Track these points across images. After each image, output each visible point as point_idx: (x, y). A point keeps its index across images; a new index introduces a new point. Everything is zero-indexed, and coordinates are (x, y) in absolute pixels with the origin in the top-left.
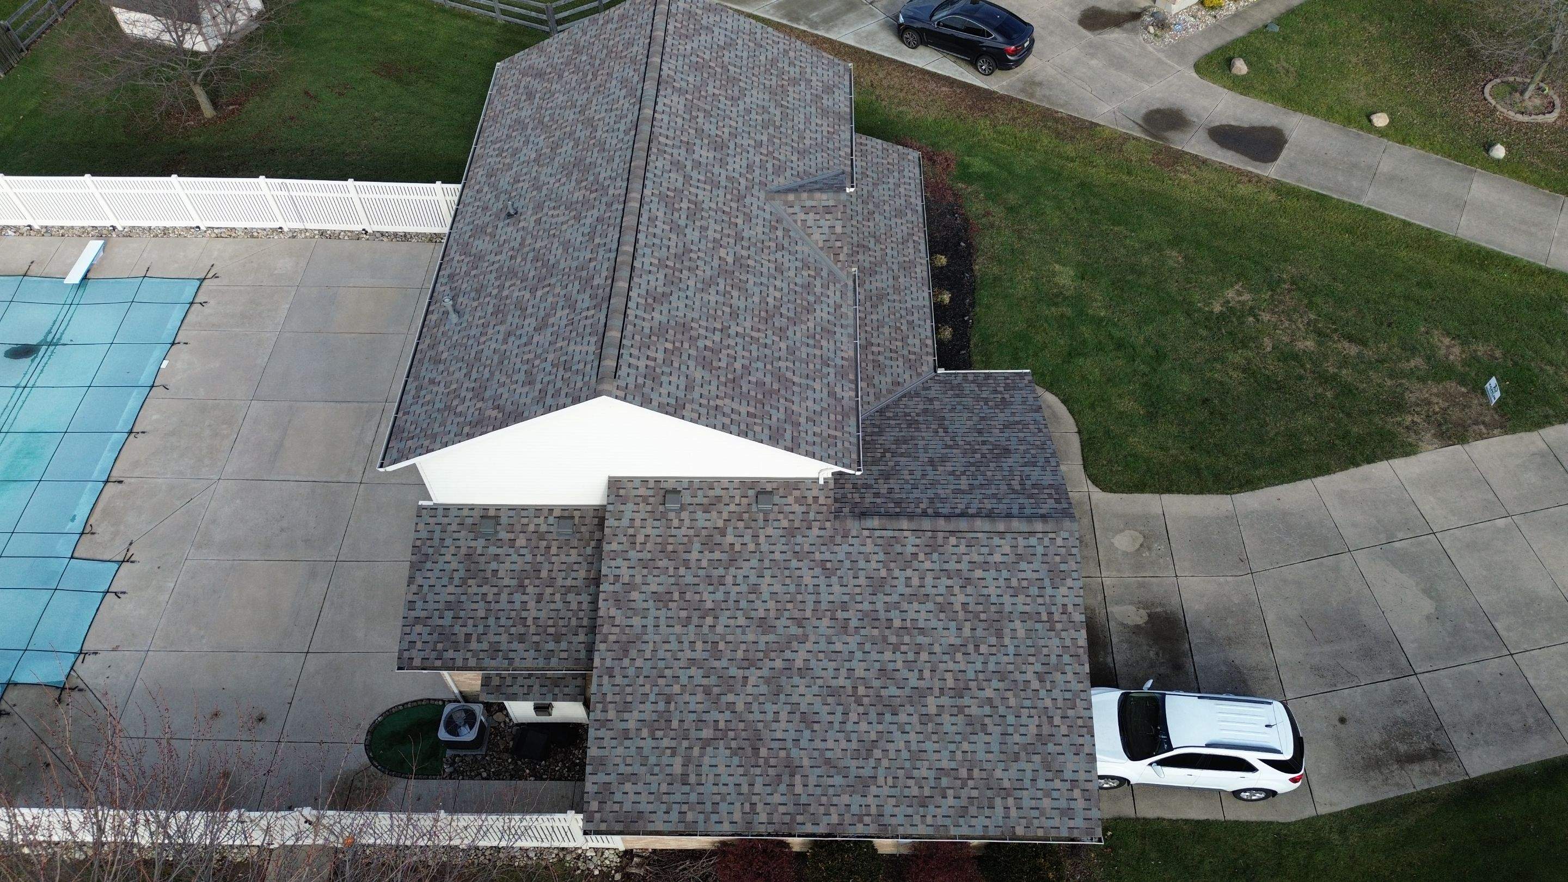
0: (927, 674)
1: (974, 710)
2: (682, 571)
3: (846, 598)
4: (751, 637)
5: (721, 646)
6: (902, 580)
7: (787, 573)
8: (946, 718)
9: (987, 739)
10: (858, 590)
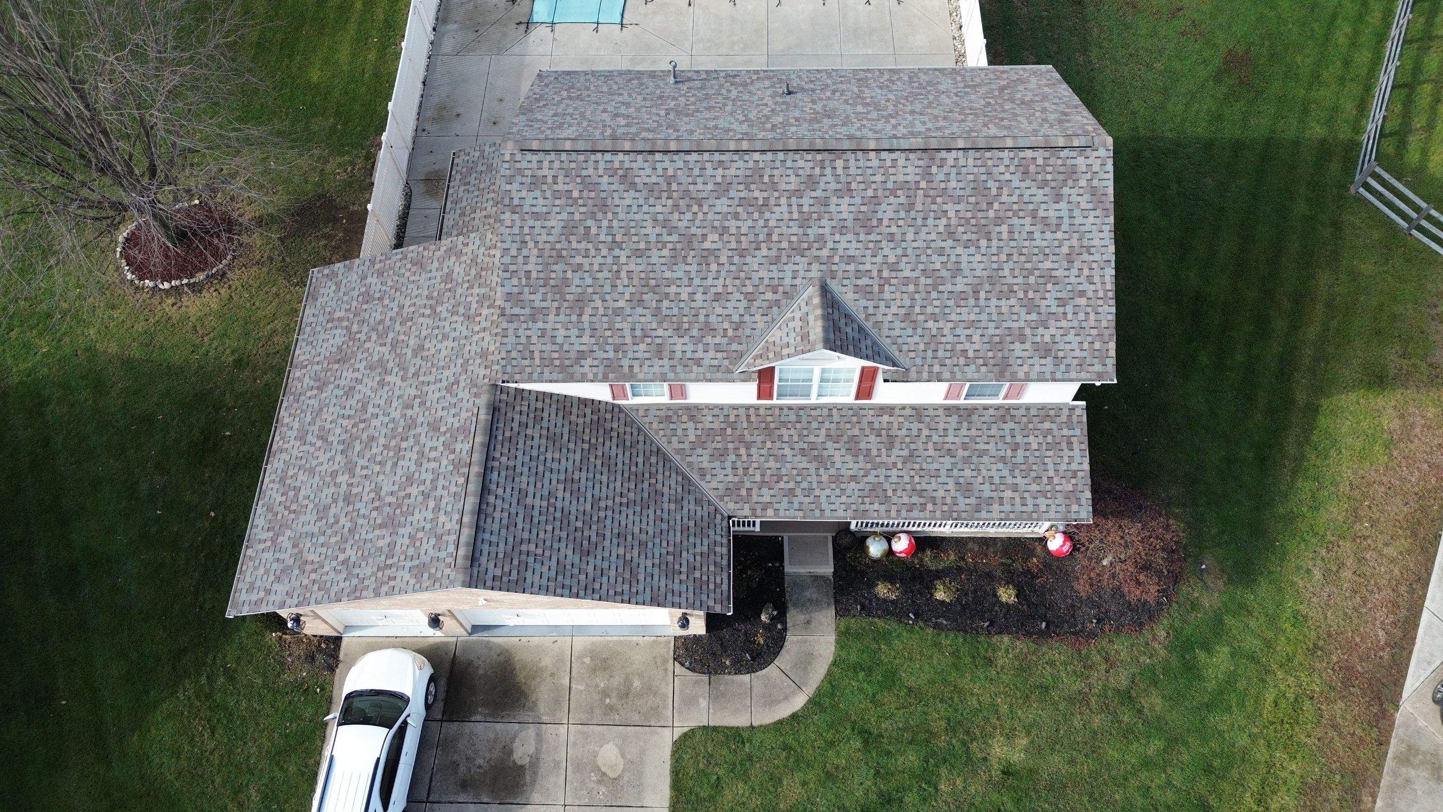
0: (365, 472)
1: (333, 511)
2: (466, 285)
3: (428, 404)
4: (412, 342)
5: (409, 324)
6: (435, 444)
7: (454, 357)
8: (332, 489)
9: (312, 522)
10: (433, 411)
